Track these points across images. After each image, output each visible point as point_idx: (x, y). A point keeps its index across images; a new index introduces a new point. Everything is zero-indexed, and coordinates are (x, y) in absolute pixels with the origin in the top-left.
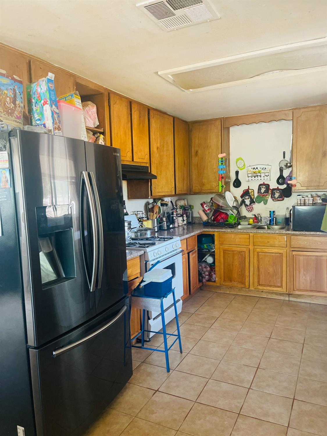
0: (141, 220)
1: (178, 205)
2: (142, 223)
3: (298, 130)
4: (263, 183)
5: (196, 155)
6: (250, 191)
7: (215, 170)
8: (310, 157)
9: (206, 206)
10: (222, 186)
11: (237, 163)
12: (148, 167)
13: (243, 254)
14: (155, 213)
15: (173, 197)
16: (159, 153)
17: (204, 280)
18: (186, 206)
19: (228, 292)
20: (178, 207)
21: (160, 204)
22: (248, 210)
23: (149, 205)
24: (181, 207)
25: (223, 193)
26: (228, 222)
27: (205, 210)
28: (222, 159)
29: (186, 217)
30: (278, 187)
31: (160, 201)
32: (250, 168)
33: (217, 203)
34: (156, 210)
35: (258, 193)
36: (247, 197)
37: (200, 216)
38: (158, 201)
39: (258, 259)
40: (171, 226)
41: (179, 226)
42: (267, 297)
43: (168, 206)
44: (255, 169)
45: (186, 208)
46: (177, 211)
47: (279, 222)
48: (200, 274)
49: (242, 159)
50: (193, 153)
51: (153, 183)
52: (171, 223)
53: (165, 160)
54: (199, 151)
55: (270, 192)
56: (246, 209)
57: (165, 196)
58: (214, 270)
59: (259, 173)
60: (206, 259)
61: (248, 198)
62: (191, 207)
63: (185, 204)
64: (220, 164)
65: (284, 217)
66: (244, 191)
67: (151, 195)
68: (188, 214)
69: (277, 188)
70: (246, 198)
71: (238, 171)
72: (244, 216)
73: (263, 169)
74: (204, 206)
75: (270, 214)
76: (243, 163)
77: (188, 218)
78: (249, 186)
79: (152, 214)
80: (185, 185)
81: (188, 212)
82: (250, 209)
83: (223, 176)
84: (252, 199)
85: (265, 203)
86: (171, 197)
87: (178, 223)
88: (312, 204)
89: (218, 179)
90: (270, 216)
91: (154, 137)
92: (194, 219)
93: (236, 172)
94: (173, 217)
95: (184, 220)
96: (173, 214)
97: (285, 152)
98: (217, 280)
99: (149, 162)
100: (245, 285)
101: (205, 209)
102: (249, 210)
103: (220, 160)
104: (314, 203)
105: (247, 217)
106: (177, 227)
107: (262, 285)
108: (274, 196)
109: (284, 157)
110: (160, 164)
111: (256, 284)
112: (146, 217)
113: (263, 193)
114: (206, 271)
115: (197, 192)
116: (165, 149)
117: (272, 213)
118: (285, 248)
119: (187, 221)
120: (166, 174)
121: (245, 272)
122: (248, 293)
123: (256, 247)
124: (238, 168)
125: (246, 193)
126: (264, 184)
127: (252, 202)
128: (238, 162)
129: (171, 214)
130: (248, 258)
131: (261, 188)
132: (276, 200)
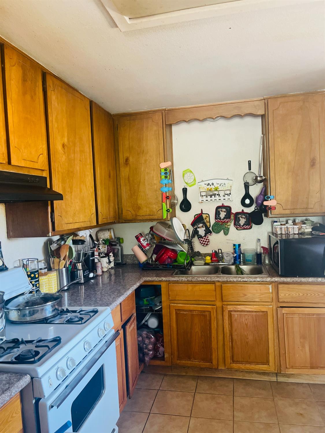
0: (35, 275)
1: (101, 238)
2: (38, 281)
3: (276, 128)
4: (221, 205)
5: (127, 164)
6: (204, 216)
7: (155, 186)
8: (294, 167)
9: (144, 240)
10: (168, 211)
11: (183, 176)
12: (46, 178)
13: (207, 315)
14: (62, 258)
15: (93, 229)
16: (66, 155)
17: (147, 359)
18: (112, 239)
19: (184, 374)
20: (100, 241)
21: (71, 241)
22: (202, 243)
23: (51, 244)
24: (106, 241)
25: (169, 220)
26: (177, 262)
27: (143, 246)
28: (166, 170)
29: (114, 256)
30: (243, 210)
31: (71, 237)
32: (203, 183)
33: (159, 235)
34: (64, 253)
35: (216, 219)
36: (201, 225)
37: (133, 254)
38: (68, 238)
39: (230, 322)
40: (91, 275)
41: (103, 272)
42: (243, 378)
43: (86, 243)
44: (211, 186)
45: (113, 242)
46: (99, 249)
47: (249, 260)
48: (141, 349)
49: (191, 172)
50: (122, 160)
51: (56, 208)
52: (91, 269)
53: (78, 168)
54: (131, 159)
55: (232, 217)
56: (200, 242)
57: (79, 229)
58: (161, 339)
59: (216, 190)
60: (147, 321)
61: (203, 227)
62: (119, 240)
63: (111, 236)
64: (163, 177)
65: (254, 253)
66: (196, 216)
67: (54, 229)
68: (116, 251)
69: (241, 211)
70: (199, 226)
71: (186, 189)
72: (197, 251)
73: (221, 186)
74: (141, 240)
75: (234, 249)
76: (193, 176)
77: (117, 256)
78: (202, 209)
79: (56, 260)
80: (111, 209)
81: (115, 249)
82: (206, 242)
83: (168, 195)
84: (208, 227)
85: (226, 233)
86: (90, 230)
87: (102, 268)
88: (297, 234)
89: (161, 199)
90: (235, 252)
91: (56, 126)
92: (124, 258)
93: (183, 189)
94: (94, 260)
95: (111, 262)
96: (93, 255)
97: (250, 161)
98: (167, 357)
99: (47, 168)
100: (212, 363)
101: (142, 244)
102: (204, 244)
103: (163, 171)
104: (300, 232)
105: (201, 253)
106: (101, 275)
107: (237, 362)
108: (238, 223)
109: (250, 169)
110: (69, 174)
111: (228, 360)
112: (45, 268)
113: (223, 219)
114: (149, 343)
115: (131, 219)
116: (77, 149)
117: (237, 248)
118: (270, 303)
119: (115, 261)
120: (81, 191)
121: (211, 344)
122: (215, 373)
123: (225, 303)
124: (186, 184)
125: (199, 219)
126: (223, 207)
127: (208, 231)
128: (186, 176)
129: (90, 256)
130: (214, 321)
131: (219, 211)
132: (241, 228)
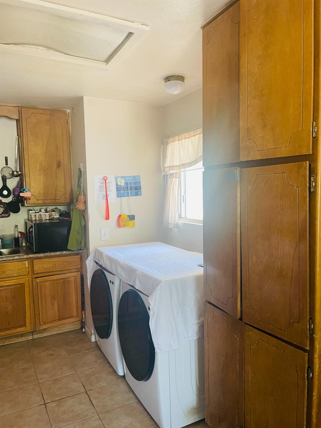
3: (29, 133)
8: (45, 167)
30: (1, 200)
47: (8, 244)
65: (12, 238)
88: (48, 220)
97: (7, 157)
104: (51, 218)
109: (7, 164)
118: (27, 276)
